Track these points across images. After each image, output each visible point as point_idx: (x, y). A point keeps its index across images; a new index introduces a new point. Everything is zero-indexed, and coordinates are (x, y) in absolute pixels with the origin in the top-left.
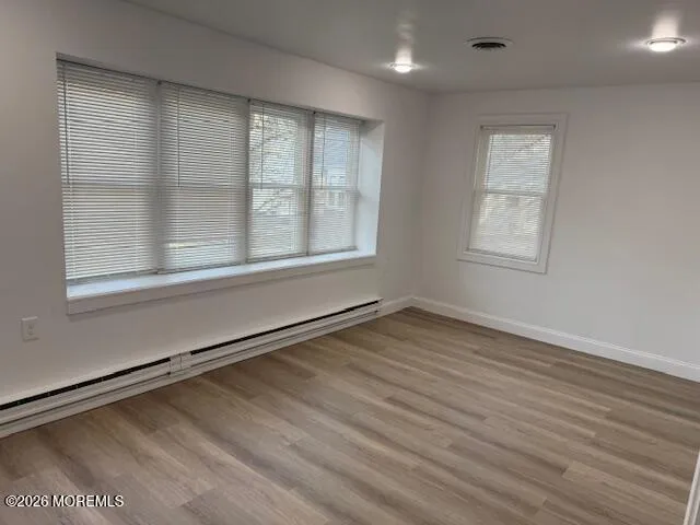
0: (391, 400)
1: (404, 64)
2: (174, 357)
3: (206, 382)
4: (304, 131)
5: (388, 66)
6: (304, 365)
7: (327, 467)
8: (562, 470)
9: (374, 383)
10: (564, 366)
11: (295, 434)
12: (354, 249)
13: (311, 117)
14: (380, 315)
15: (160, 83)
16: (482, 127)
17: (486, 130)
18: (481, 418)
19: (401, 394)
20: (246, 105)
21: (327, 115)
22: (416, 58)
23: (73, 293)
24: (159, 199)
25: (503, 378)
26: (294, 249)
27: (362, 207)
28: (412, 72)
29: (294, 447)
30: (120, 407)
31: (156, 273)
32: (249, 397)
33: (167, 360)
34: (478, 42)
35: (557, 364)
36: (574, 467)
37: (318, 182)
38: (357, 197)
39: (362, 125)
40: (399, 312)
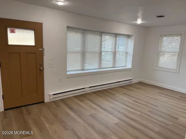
0: (134, 101)
1: (139, 22)
2: (86, 88)
3: (92, 94)
4: (114, 38)
5: (135, 22)
6: (114, 92)
7: (119, 112)
8: (177, 119)
9: (130, 97)
10: (182, 97)
11: (112, 105)
12: (126, 66)
13: (116, 35)
14: (132, 83)
15: (84, 30)
16: (161, 35)
17: (162, 36)
18: (157, 106)
19: (137, 100)
20: (101, 33)
21: (120, 34)
22: (142, 20)
23: (68, 73)
24: (83, 54)
25: (164, 99)
26: (111, 66)
27: (128, 56)
28: (141, 24)
29: (111, 107)
30: (76, 97)
31: (82, 70)
32: (101, 97)
33: (84, 88)
34: (157, 16)
35: (181, 97)
36: (181, 118)
37: (117, 50)
38: (127, 53)
39: (129, 36)
40: (137, 83)
